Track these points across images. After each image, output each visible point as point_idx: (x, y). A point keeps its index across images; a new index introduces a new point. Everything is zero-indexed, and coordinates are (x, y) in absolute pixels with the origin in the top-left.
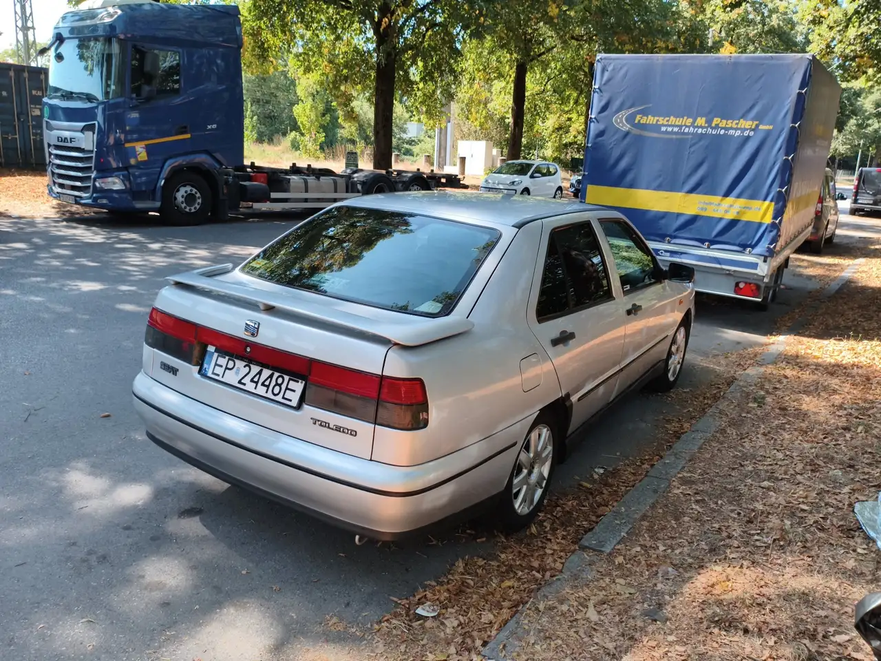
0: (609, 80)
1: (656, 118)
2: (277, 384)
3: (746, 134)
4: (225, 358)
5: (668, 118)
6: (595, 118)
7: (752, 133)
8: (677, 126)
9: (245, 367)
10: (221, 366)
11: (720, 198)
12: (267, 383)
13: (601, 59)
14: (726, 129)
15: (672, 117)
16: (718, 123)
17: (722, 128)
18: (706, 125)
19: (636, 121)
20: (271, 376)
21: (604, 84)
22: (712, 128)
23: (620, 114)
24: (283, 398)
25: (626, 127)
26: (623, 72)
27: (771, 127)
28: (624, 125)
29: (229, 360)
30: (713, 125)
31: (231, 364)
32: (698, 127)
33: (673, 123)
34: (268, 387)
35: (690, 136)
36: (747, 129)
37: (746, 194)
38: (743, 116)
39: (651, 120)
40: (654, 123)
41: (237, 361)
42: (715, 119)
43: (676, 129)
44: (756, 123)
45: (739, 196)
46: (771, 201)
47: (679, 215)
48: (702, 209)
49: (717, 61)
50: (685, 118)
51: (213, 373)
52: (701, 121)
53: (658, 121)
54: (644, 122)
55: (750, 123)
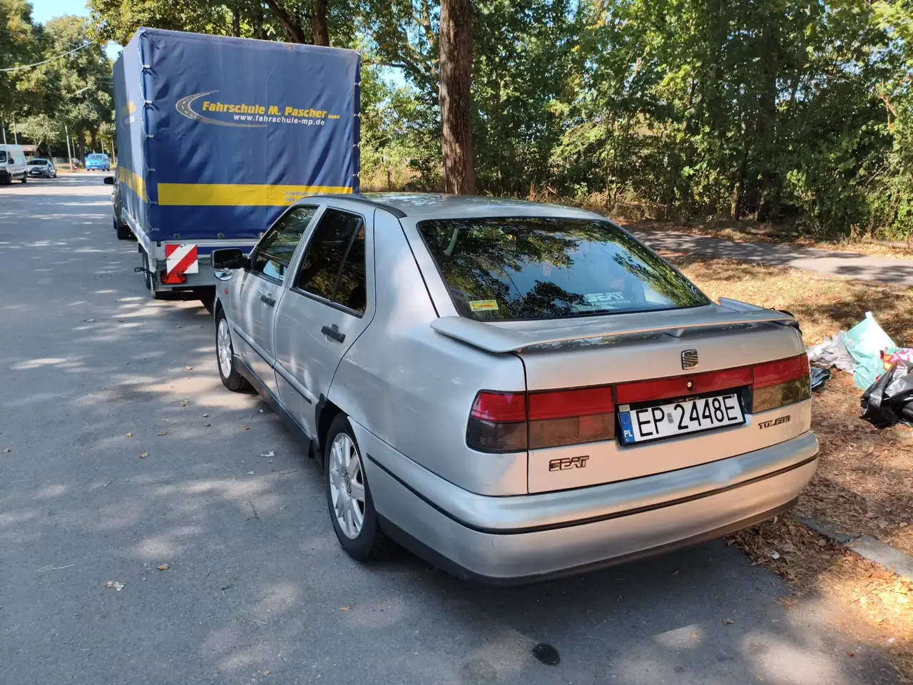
0: (162, 59)
1: (226, 106)
2: (717, 409)
3: (318, 122)
4: (647, 411)
5: (239, 106)
6: (152, 104)
7: (323, 123)
8: (250, 115)
9: (675, 409)
10: (648, 422)
11: (305, 187)
12: (707, 413)
13: (146, 32)
14: (300, 118)
15: (243, 105)
16: (290, 112)
17: (295, 117)
18: (280, 114)
19: (204, 109)
20: (707, 405)
21: (157, 64)
22: (286, 117)
23: (183, 101)
24: (729, 419)
25: (194, 115)
26: (177, 52)
27: (338, 117)
28: (190, 112)
29: (653, 410)
30: (286, 114)
31: (658, 414)
32: (273, 116)
33: (246, 112)
34: (710, 416)
35: (266, 126)
36: (318, 119)
37: (328, 181)
38: (313, 106)
39: (219, 107)
40: (225, 110)
41: (663, 407)
42: (287, 108)
43: (250, 118)
44: (325, 112)
45: (321, 184)
46: (350, 186)
47: (268, 208)
48: (290, 199)
49: (279, 48)
50: (257, 106)
51: (642, 435)
52: (274, 110)
53: (228, 108)
54: (214, 110)
55: (320, 112)
